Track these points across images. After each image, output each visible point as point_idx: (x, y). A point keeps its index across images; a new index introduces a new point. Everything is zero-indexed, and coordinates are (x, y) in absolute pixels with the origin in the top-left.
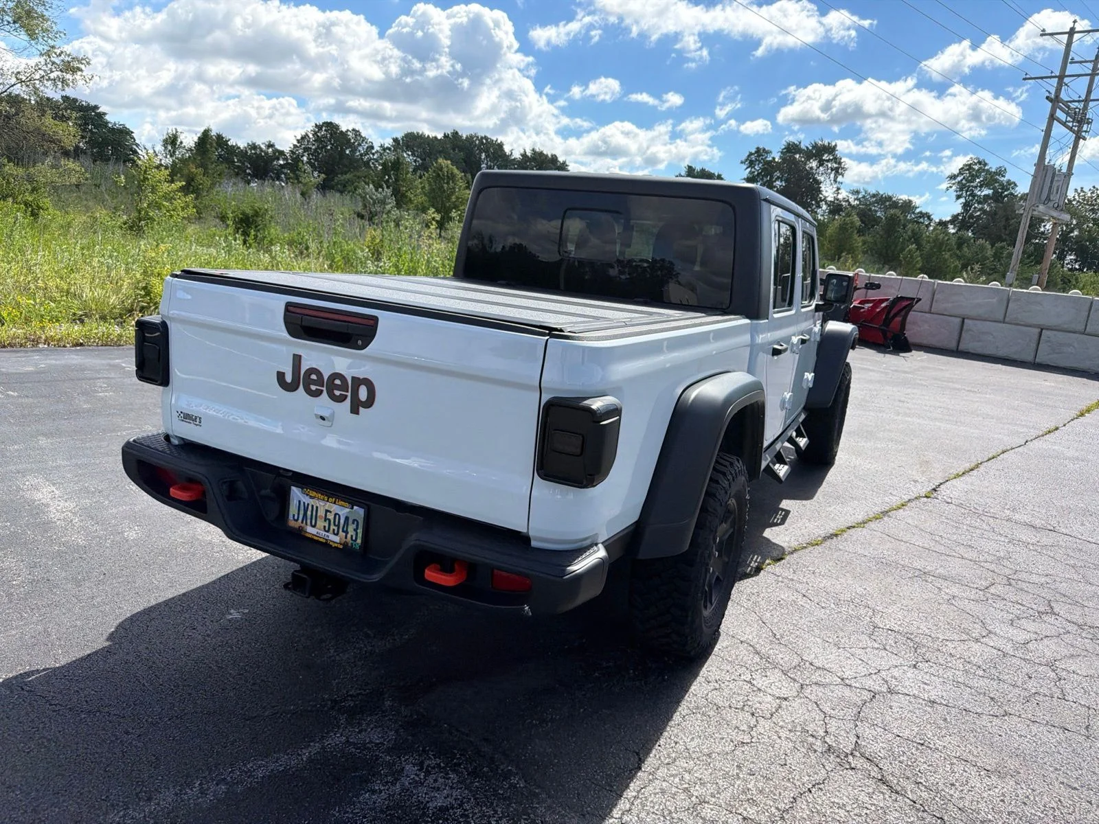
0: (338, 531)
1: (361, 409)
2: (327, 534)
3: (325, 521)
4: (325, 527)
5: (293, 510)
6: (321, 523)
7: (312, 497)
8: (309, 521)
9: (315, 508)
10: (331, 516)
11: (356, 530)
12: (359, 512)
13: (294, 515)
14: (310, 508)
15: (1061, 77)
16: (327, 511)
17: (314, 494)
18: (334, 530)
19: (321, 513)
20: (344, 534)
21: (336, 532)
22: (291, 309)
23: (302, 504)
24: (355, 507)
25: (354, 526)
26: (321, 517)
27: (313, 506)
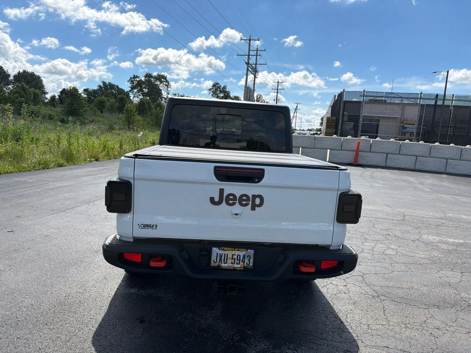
0: (239, 262)
1: (256, 208)
2: (233, 265)
3: (232, 259)
4: (232, 262)
5: (213, 258)
6: (229, 261)
7: (224, 250)
8: (223, 262)
9: (226, 255)
10: (235, 257)
11: (249, 260)
12: (251, 252)
13: (214, 261)
14: (223, 255)
15: (249, 55)
16: (233, 255)
17: (225, 249)
18: (237, 262)
19: (230, 256)
20: (243, 263)
21: (238, 263)
22: (217, 169)
23: (219, 254)
24: (249, 250)
25: (248, 258)
26: (230, 258)
27: (225, 254)
